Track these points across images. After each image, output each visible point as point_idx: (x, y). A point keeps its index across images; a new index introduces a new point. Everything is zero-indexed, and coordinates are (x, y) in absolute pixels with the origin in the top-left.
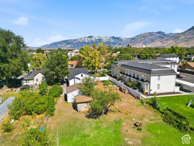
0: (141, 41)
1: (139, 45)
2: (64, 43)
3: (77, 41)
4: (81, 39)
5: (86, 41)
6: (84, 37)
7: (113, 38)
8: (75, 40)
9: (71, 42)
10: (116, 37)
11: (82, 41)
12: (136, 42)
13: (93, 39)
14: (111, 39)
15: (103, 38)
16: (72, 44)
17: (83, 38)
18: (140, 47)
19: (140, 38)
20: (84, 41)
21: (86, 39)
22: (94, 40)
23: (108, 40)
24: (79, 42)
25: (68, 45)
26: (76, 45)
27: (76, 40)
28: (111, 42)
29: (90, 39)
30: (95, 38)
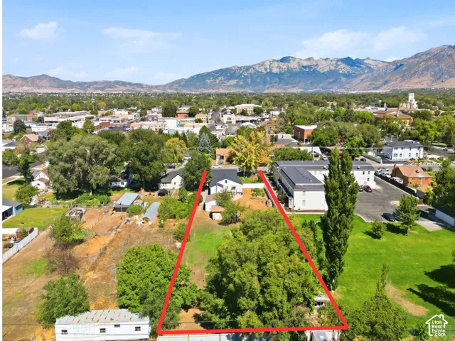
0: (427, 69)
1: (419, 80)
2: (221, 75)
3: (252, 71)
4: (262, 64)
5: (275, 70)
6: (271, 59)
7: (348, 61)
8: (248, 68)
9: (238, 74)
10: (357, 59)
11: (264, 71)
12: (412, 72)
13: (293, 65)
14: (342, 65)
15: (319, 63)
16: (239, 77)
17: (268, 63)
18: (423, 87)
19: (424, 61)
20: (268, 70)
21: (276, 64)
22: (296, 66)
23: (333, 68)
24: (258, 72)
25: (229, 79)
26: (249, 80)
27: (250, 67)
28: (341, 72)
29: (284, 66)
30: (299, 62)
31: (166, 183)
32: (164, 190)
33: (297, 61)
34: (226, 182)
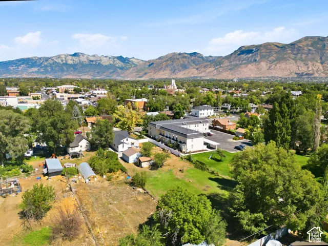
0: (167, 66)
1: (164, 73)
2: (23, 64)
3: (51, 62)
4: (59, 57)
5: (70, 62)
6: (66, 54)
7: (120, 58)
8: (47, 59)
9: (38, 63)
10: (126, 58)
11: (61, 62)
12: (160, 68)
13: (83, 59)
14: (118, 61)
15: (102, 58)
16: (40, 65)
17: (63, 56)
18: (166, 77)
19: (165, 61)
20: (64, 62)
21: (70, 57)
22: (85, 60)
23: (112, 63)
24: (56, 62)
25: (31, 67)
26: (49, 69)
28: (117, 65)
29: (76, 59)
30: (87, 58)
31: (74, 147)
32: (74, 153)
33: (85, 56)
34: (127, 140)
